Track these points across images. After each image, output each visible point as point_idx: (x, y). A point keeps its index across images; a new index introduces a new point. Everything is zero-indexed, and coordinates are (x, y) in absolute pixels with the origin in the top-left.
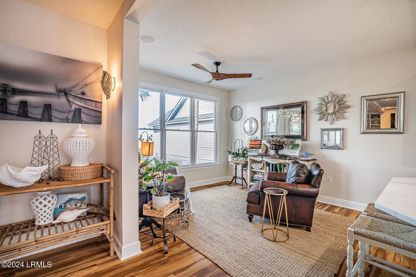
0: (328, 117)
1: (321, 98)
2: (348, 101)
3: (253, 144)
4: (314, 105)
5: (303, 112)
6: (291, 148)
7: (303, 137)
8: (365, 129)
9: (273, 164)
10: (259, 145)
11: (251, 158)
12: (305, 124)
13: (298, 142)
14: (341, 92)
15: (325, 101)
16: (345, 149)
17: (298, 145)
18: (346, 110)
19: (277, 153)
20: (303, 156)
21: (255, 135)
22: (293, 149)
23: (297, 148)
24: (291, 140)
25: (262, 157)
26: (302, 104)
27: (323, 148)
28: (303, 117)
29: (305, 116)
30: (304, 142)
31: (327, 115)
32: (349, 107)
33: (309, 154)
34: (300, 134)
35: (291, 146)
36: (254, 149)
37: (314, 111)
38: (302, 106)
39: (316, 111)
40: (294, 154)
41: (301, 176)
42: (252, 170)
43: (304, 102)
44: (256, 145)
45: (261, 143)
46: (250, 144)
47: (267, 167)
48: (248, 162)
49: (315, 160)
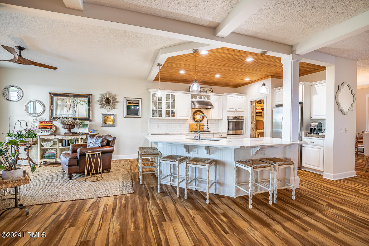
0: (106, 107)
1: (102, 94)
2: (118, 99)
3: (43, 125)
4: (97, 97)
5: (89, 102)
6: (81, 127)
7: (89, 118)
8: (126, 115)
9: (66, 140)
10: (50, 125)
11: (41, 137)
12: (91, 110)
13: (87, 122)
14: (114, 93)
15: (104, 97)
16: (116, 126)
17: (87, 125)
18: (116, 104)
19: (70, 131)
20: (91, 132)
21: (41, 116)
22: (83, 127)
23: (87, 127)
24: (81, 121)
25: (55, 135)
26: (88, 96)
27: (103, 126)
28: (89, 105)
29: (91, 104)
30: (91, 122)
31: (106, 105)
32: (118, 102)
33: (95, 131)
34: (87, 117)
35: (81, 125)
36: (44, 130)
37: (97, 102)
38: (89, 97)
39: (98, 102)
40: (84, 131)
41: (104, 142)
42: (43, 148)
43: (90, 95)
44: (46, 125)
45: (52, 123)
46: (39, 125)
47: (60, 144)
48: (37, 141)
49: (99, 134)
